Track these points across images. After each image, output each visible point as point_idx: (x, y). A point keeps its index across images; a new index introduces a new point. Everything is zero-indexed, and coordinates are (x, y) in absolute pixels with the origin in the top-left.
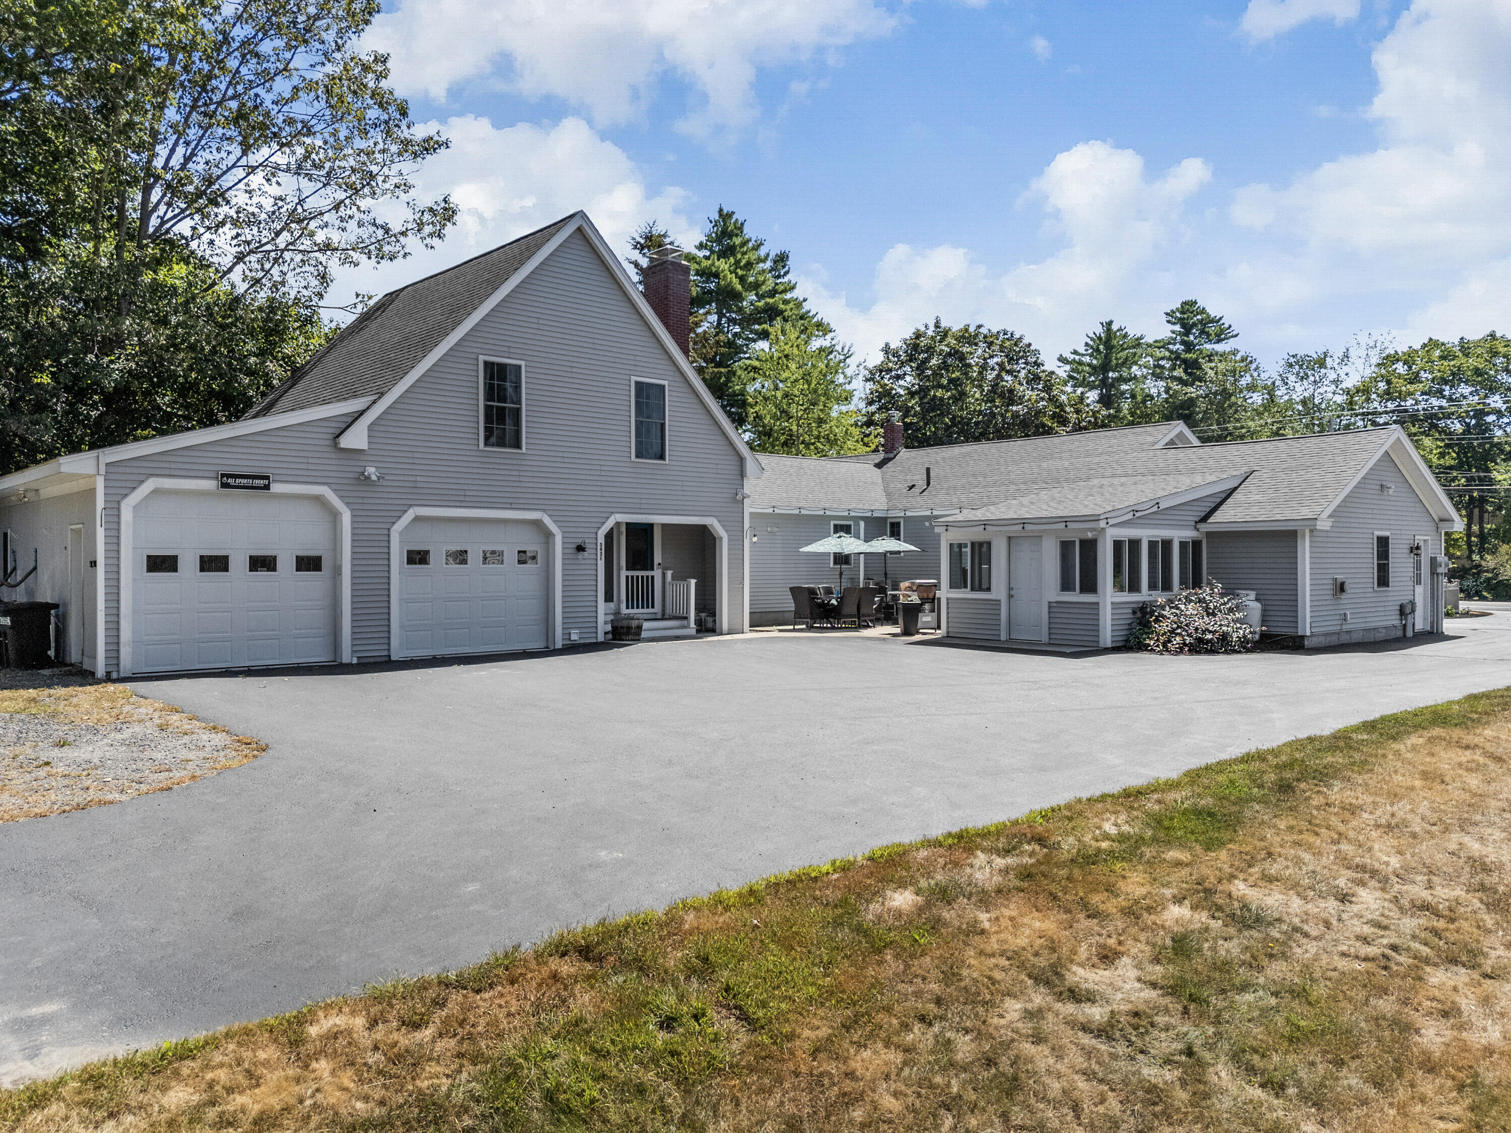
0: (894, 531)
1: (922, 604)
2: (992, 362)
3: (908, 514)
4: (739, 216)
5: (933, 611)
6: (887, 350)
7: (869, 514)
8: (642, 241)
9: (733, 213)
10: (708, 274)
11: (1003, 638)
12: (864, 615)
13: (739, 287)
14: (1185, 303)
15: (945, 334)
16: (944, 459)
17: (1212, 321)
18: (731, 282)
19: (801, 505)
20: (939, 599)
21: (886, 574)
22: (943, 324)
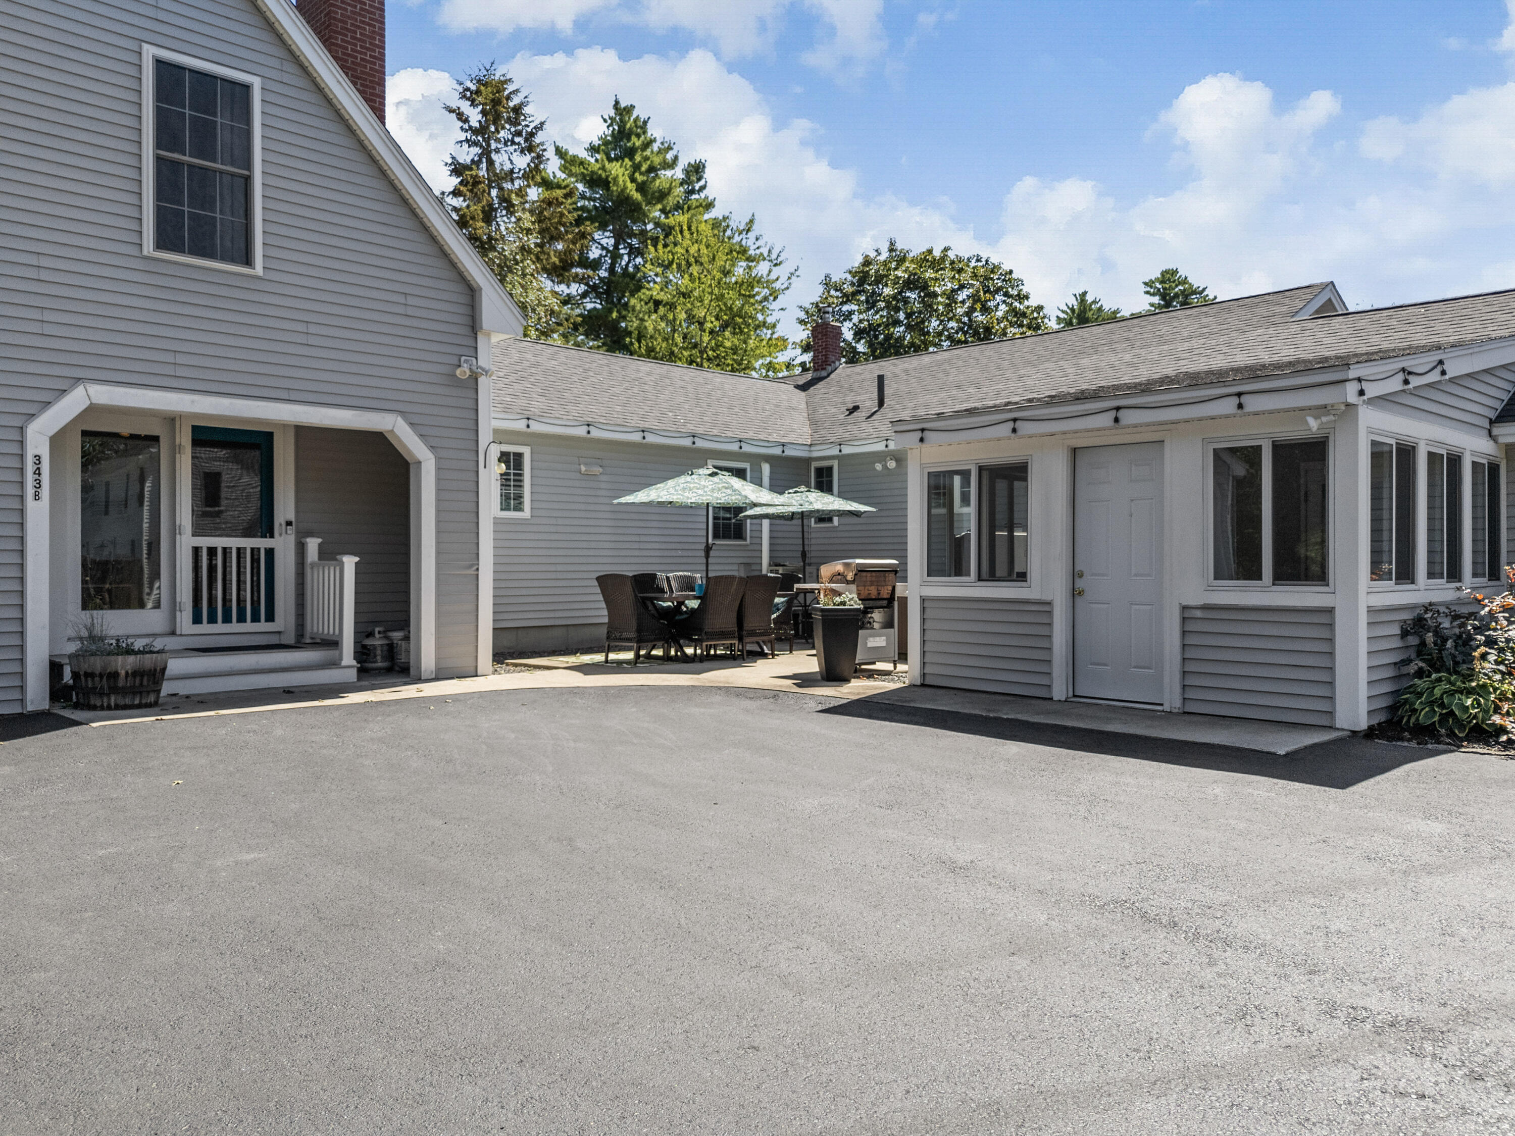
0: (823, 480)
1: (866, 611)
2: (962, 295)
3: (847, 450)
4: (639, 112)
5: (889, 624)
6: (827, 283)
7: (777, 451)
8: (473, 87)
9: (633, 107)
10: (596, 181)
11: (1059, 692)
12: (752, 633)
13: (637, 196)
14: (1164, 273)
15: (902, 260)
16: (906, 371)
17: (1194, 292)
18: (625, 188)
19: (643, 425)
20: (904, 601)
21: (804, 554)
22: (899, 246)
